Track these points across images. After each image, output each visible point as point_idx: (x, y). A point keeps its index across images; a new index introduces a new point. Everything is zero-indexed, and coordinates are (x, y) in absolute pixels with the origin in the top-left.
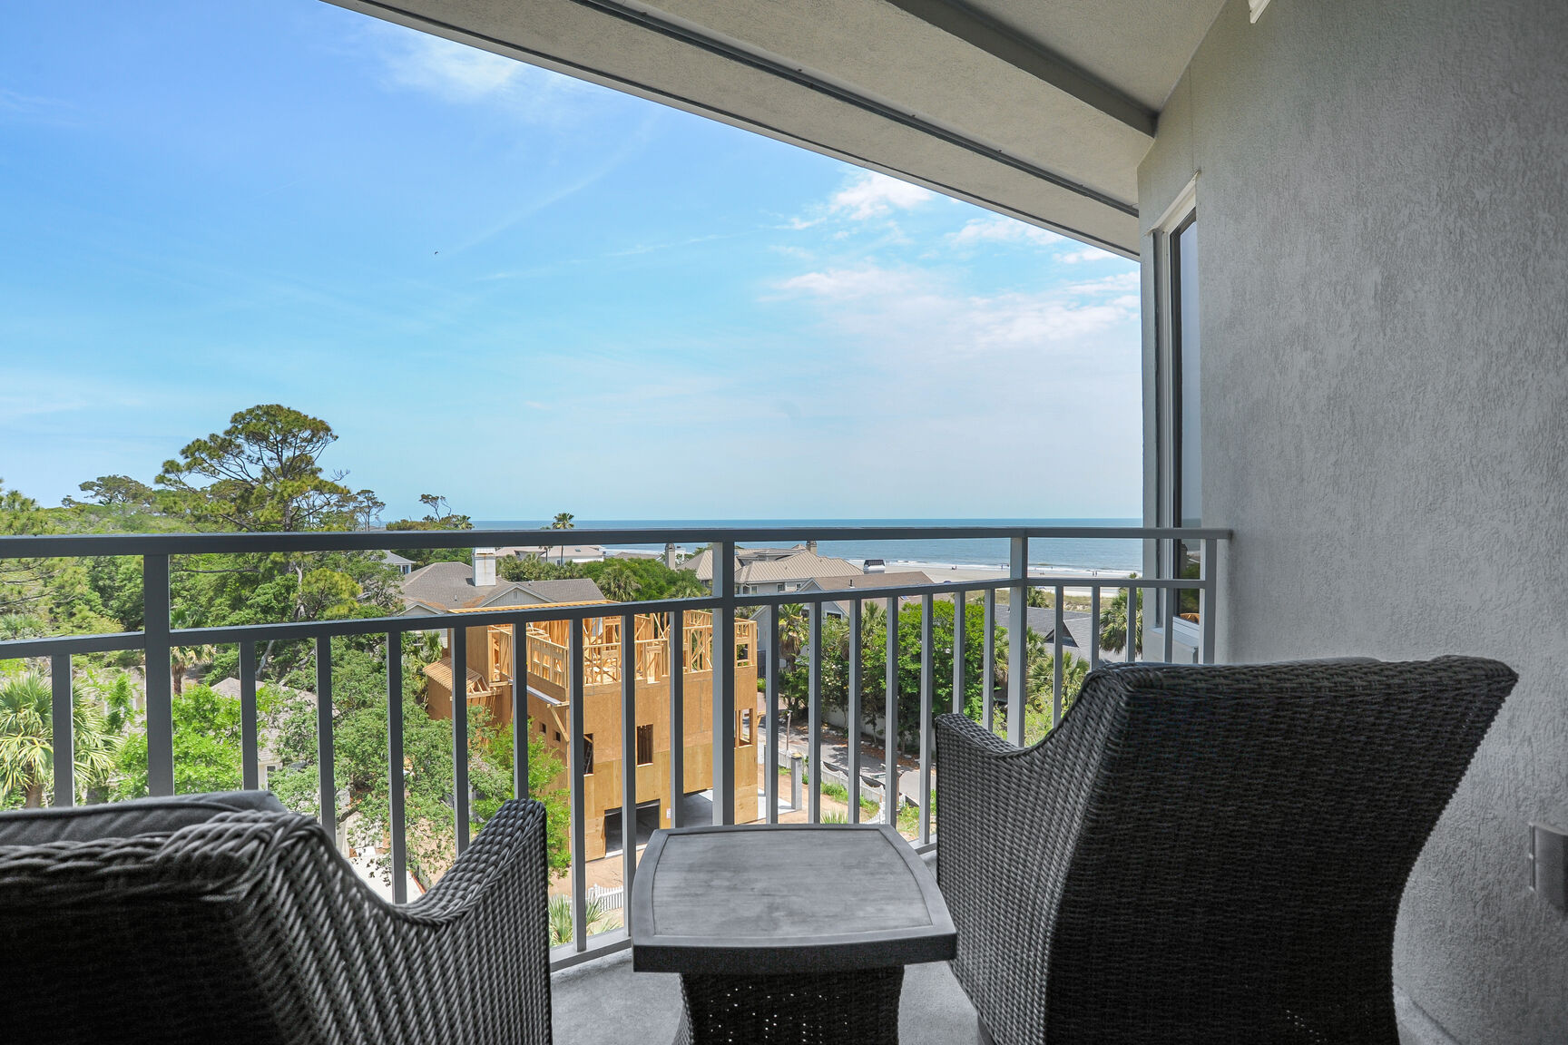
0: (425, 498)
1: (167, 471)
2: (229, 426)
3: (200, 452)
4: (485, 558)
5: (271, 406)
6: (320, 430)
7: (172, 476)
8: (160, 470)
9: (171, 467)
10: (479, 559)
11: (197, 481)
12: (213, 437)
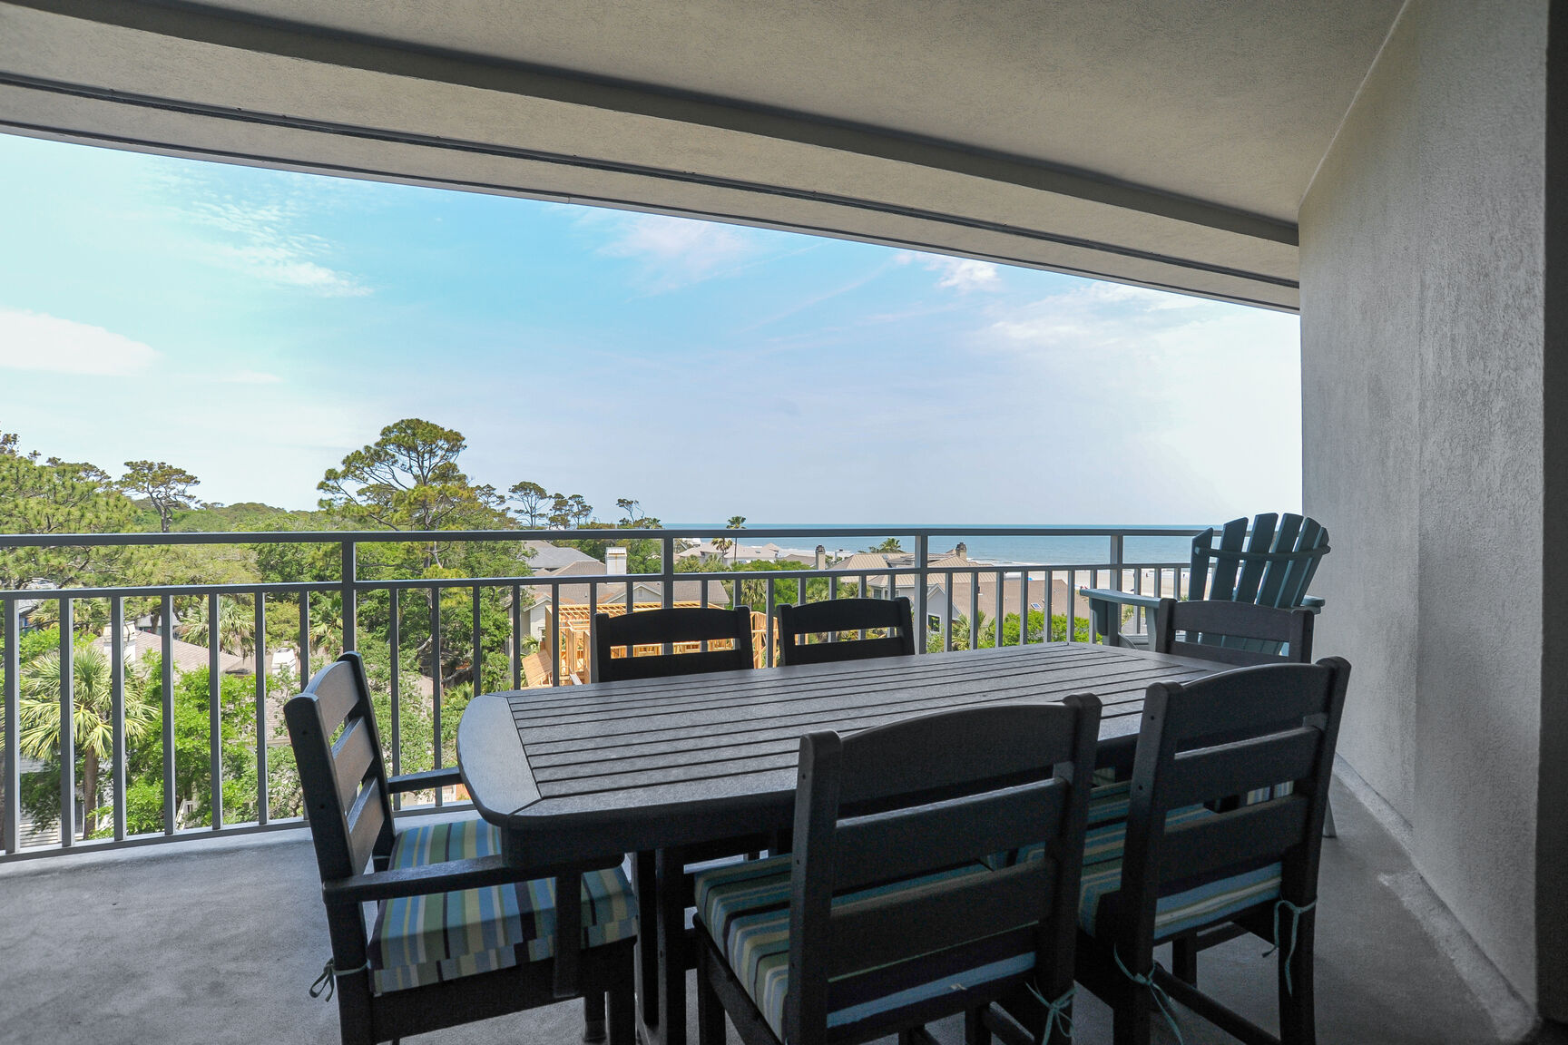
0: (622, 502)
1: (328, 479)
2: (379, 438)
3: (356, 463)
4: (616, 558)
5: (412, 420)
6: (455, 441)
7: (331, 483)
8: (322, 478)
9: (331, 474)
10: (611, 558)
11: (351, 486)
12: (367, 448)
